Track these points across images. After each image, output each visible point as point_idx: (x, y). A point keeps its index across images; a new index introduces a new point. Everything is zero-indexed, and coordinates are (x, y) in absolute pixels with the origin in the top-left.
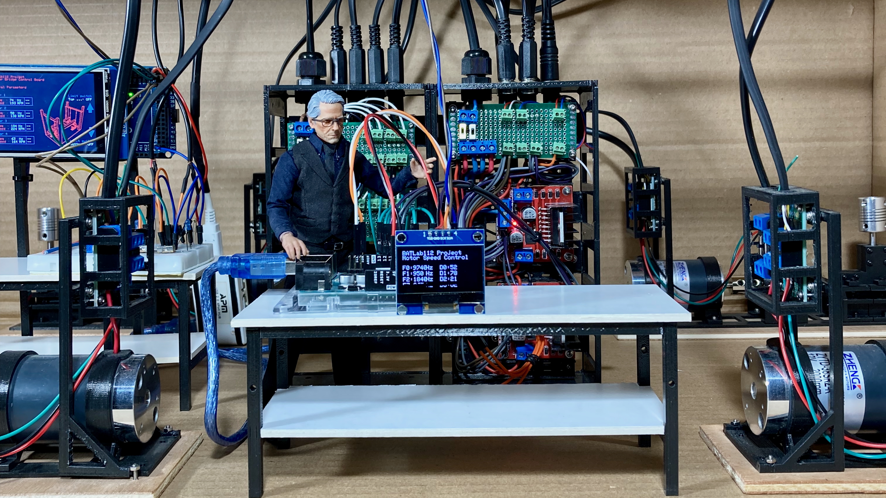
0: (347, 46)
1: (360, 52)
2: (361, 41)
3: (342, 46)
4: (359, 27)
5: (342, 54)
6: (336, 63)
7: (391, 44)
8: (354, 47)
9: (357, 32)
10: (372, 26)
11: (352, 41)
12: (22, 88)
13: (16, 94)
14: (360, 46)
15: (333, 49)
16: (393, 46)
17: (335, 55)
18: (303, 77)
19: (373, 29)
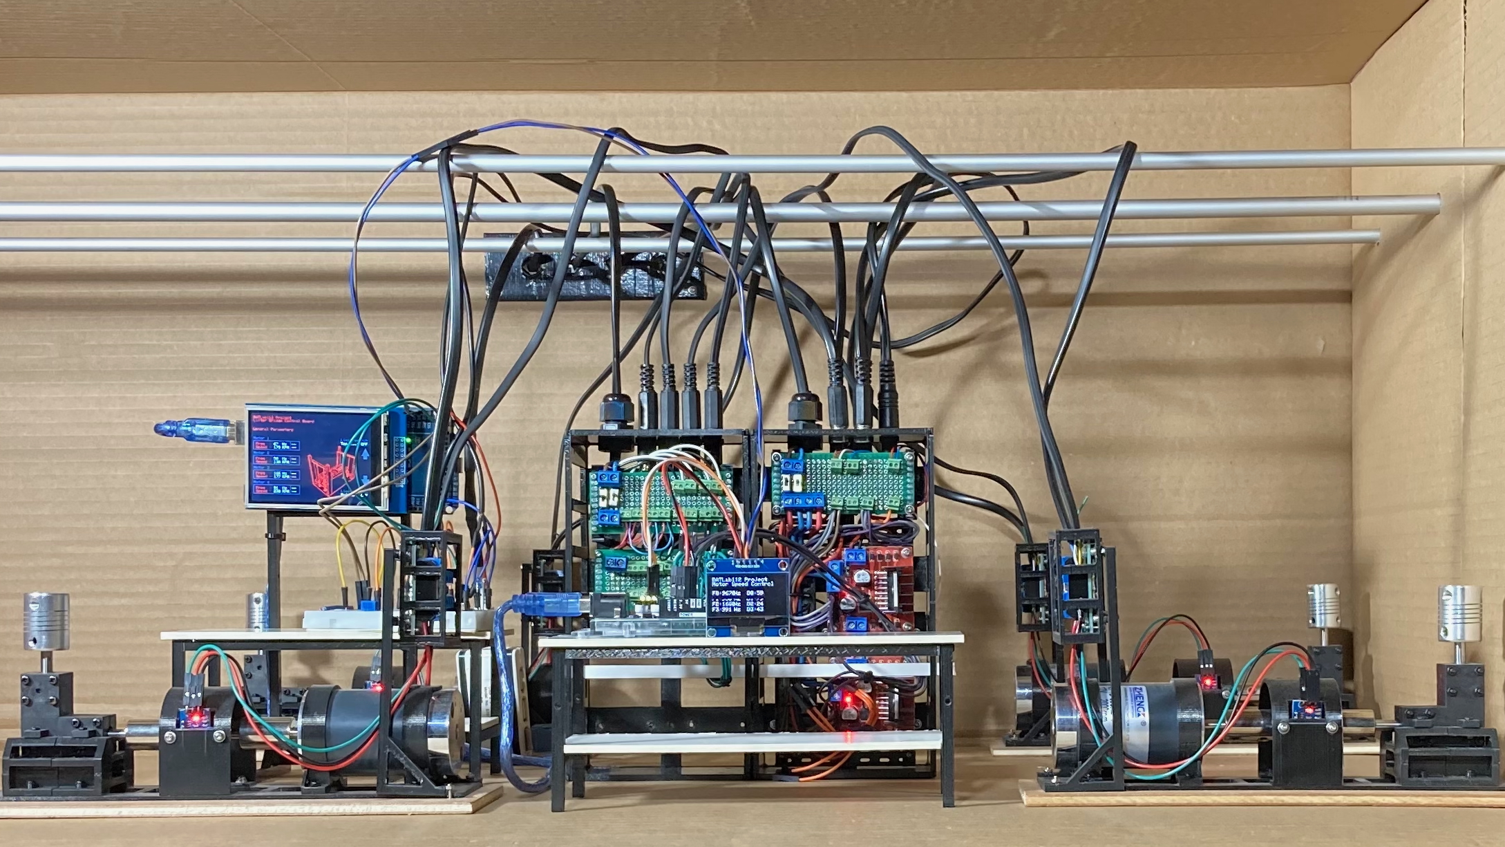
0: (658, 387)
1: (673, 393)
2: (674, 382)
3: (653, 388)
4: (672, 366)
5: (653, 398)
6: (645, 406)
7: (709, 385)
8: (667, 388)
9: (670, 372)
10: (687, 365)
11: (665, 382)
12: (288, 430)
13: (281, 438)
14: (673, 387)
15: (642, 391)
16: (711, 388)
17: (644, 397)
18: (607, 421)
19: (688, 369)
